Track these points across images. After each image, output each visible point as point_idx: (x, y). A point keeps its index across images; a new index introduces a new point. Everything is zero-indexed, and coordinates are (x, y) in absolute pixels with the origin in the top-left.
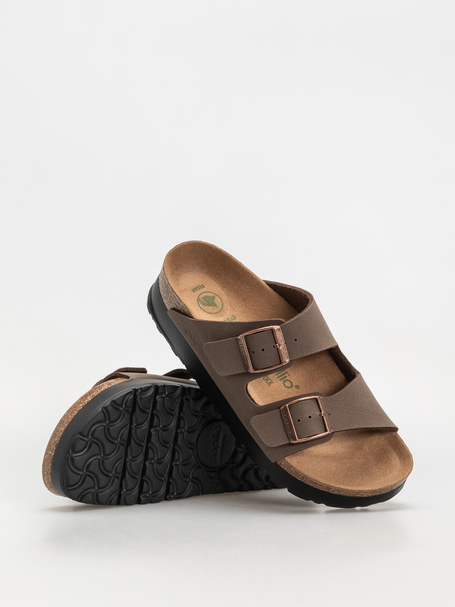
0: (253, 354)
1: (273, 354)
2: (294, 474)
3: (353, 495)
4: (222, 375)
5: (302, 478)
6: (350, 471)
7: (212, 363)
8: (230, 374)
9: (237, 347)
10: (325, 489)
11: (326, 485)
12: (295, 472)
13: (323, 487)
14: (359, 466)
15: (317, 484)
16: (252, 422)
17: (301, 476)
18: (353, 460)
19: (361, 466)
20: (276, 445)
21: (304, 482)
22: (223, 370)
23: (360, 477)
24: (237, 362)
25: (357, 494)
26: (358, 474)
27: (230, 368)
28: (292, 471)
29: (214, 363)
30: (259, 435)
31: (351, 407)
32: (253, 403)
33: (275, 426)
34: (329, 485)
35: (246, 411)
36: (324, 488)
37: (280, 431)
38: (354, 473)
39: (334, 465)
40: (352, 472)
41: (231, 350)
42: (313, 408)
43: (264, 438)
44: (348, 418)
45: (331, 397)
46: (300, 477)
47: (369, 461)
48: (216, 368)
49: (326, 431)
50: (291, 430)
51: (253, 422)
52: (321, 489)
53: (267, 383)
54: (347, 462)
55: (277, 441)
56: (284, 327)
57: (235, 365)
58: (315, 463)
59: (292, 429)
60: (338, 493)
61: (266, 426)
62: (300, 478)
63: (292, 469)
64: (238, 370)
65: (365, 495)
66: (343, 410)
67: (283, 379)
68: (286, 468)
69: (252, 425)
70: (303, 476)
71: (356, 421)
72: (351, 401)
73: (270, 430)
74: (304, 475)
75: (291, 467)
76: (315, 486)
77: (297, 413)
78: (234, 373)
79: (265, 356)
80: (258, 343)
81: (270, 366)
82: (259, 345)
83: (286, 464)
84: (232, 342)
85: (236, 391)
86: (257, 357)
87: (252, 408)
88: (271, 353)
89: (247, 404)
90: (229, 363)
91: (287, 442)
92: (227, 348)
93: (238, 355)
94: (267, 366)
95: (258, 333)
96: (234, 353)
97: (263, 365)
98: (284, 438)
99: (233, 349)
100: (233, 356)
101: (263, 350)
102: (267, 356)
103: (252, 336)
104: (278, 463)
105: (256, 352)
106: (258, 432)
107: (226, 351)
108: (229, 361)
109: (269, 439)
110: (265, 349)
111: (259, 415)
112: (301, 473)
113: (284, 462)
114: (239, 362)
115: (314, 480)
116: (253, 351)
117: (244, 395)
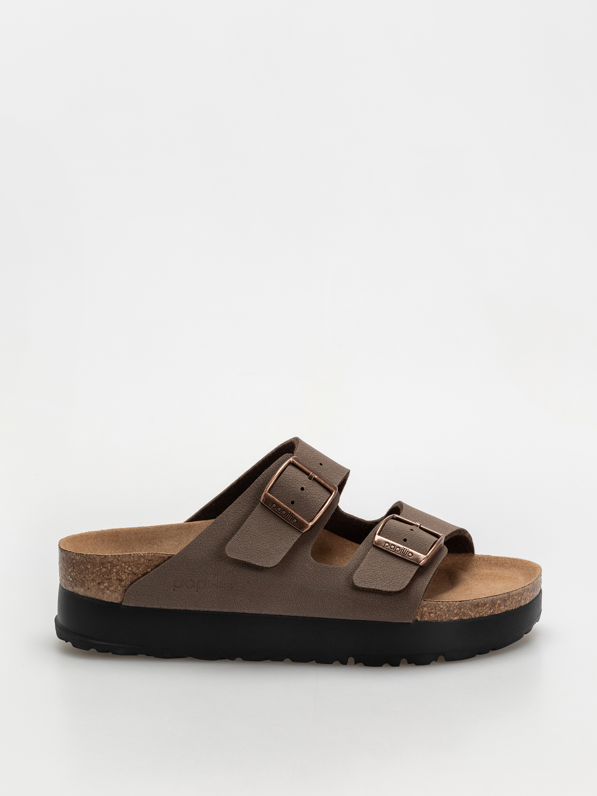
0: (294, 505)
1: (316, 488)
2: (446, 614)
4: (276, 564)
5: (459, 612)
7: (253, 561)
8: (285, 554)
9: (268, 515)
10: (490, 609)
11: (490, 597)
12: (447, 607)
13: (487, 606)
15: (479, 607)
17: (457, 607)
20: (407, 580)
21: (462, 617)
22: (272, 556)
27: (280, 546)
28: (442, 611)
29: (255, 560)
33: (386, 566)
35: (335, 586)
36: (488, 608)
37: (396, 565)
41: (263, 526)
46: (455, 612)
49: (439, 536)
51: (358, 582)
55: (404, 577)
57: (282, 538)
61: (376, 573)
64: (290, 540)
68: (432, 613)
69: (360, 585)
70: (459, 605)
73: (384, 573)
74: (460, 601)
76: (477, 612)
77: (395, 535)
78: (288, 547)
79: (310, 494)
80: (291, 486)
81: (324, 503)
82: (293, 487)
83: (429, 607)
84: (256, 516)
85: (303, 575)
86: (301, 503)
87: (339, 576)
88: (313, 488)
89: (330, 576)
90: (273, 542)
91: (416, 569)
92: (256, 527)
93: (277, 524)
94: (321, 505)
95: (282, 475)
96: (269, 525)
97: (316, 507)
98: (409, 568)
99: (264, 523)
100: (271, 530)
101: (302, 489)
102: (312, 493)
103: (277, 484)
104: (418, 617)
105: (297, 499)
106: (374, 586)
107: (257, 532)
108: (272, 540)
109: (394, 582)
110: (304, 487)
111: (358, 570)
112: (454, 601)
113: (426, 605)
114: (284, 531)
115: (475, 599)
116: (293, 500)
117: (318, 568)
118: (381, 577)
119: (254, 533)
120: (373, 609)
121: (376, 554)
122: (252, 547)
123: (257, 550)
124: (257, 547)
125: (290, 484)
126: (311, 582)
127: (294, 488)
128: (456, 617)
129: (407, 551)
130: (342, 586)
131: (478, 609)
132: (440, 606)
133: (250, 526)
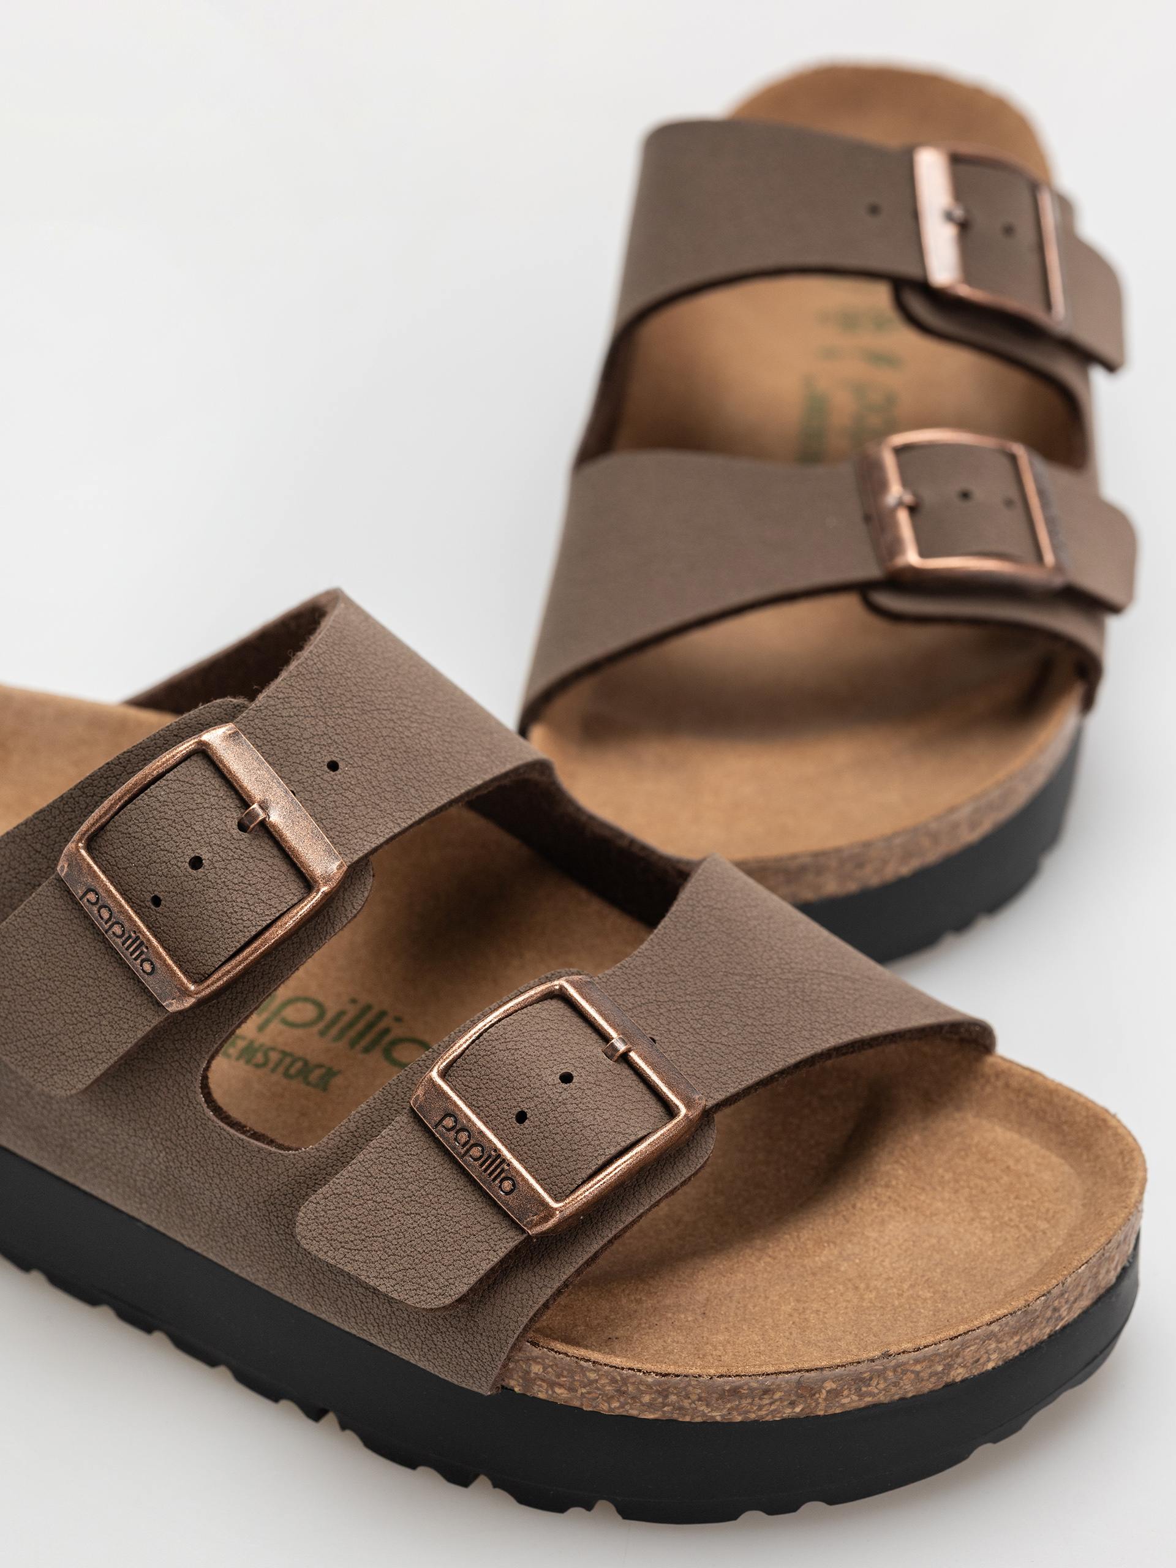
0: (159, 909)
1: (251, 866)
2: (612, 1397)
3: (933, 1380)
4: (74, 1092)
5: (660, 1400)
6: (868, 1287)
8: (103, 1067)
9: (75, 921)
10: (792, 1404)
11: (788, 1373)
12: (613, 1381)
13: (777, 1396)
14: (899, 1256)
15: (741, 1397)
16: (304, 1237)
17: (649, 1386)
18: (855, 1240)
19: (906, 1251)
20: (465, 1280)
21: (675, 1416)
23: (929, 1295)
24: (105, 995)
25: (949, 1367)
26: (912, 1286)
27: (93, 1039)
28: (597, 1388)
29: (15, 1056)
30: (363, 1278)
31: (737, 978)
32: (273, 1149)
33: (421, 1200)
34: (799, 1371)
35: (259, 1209)
36: (781, 1399)
37: (452, 1208)
38: (890, 1291)
39: (781, 1296)
40: (876, 1288)
41: (54, 952)
42: (562, 1038)
43: (393, 1282)
44: (748, 1029)
45: (627, 965)
46: (646, 1399)
47: (932, 1215)
48: (32, 1074)
49: (670, 1112)
50: (503, 1175)
51: (309, 1235)
52: (769, 1418)
53: (308, 1084)
54: (831, 1258)
55: (462, 1263)
56: (257, 721)
57: (103, 1011)
58: (690, 1319)
59: (506, 1167)
60: (861, 1396)
61: (378, 1219)
62: (650, 1406)
63: (593, 1376)
64: (126, 1026)
65: (989, 1360)
66: (706, 1003)
67: (375, 1043)
68: (561, 1386)
69: (313, 1248)
70: (659, 1384)
71: (793, 1029)
72: (728, 955)
73: (405, 1227)
74: (661, 1374)
75: (582, 1367)
76: (736, 1408)
77: (499, 1086)
78: (116, 1050)
79: (219, 887)
80: (159, 843)
81: (259, 928)
82: (168, 848)
83: (551, 1366)
84: (40, 911)
85: (170, 1140)
86: (183, 910)
87: (275, 1180)
88: (240, 864)
89: (247, 1171)
90: (76, 1015)
91: (512, 1245)
92: (35, 950)
93: (97, 958)
94: (247, 934)
95: (140, 797)
96: (74, 954)
97: (227, 936)
98: (490, 1232)
99: (61, 942)
100: (76, 973)
101: (196, 863)
102: (228, 883)
103: (117, 824)
104: (512, 1383)
105: (169, 893)
106: (356, 1267)
107: (35, 967)
108: (73, 1009)
109: (421, 1271)
110: (206, 856)
111: (324, 1189)
112: (640, 1371)
113: (541, 1358)
114: (115, 989)
115: (721, 1376)
116: (156, 893)
117: (214, 1134)
118: (389, 1238)
119: (24, 966)
120: (366, 1318)
121: (406, 1144)
122: (11, 1011)
123: (25, 1027)
124: (25, 1017)
125: (158, 836)
126: (191, 1168)
127: (168, 852)
128: (650, 1412)
129: (503, 1171)
130: (277, 1217)
131: (737, 1403)
132: (588, 1374)
133: (17, 940)
